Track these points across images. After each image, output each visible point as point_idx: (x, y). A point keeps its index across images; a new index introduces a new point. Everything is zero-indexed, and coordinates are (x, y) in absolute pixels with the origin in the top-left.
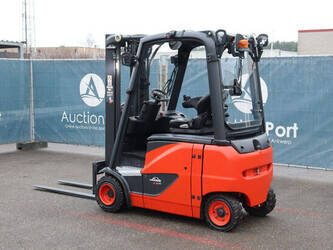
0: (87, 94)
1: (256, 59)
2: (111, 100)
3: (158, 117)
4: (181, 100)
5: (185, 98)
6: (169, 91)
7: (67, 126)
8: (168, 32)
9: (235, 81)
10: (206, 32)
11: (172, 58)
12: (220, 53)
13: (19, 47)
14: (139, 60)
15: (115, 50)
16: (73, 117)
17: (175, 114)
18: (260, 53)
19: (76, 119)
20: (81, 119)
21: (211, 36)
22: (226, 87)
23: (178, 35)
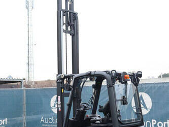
0: (54, 106)
1: (136, 85)
2: (60, 110)
3: (85, 118)
4: (98, 108)
5: (100, 107)
6: (92, 103)
7: (43, 125)
8: (86, 72)
9: (124, 97)
10: (106, 72)
11: (93, 85)
12: (114, 82)
13: (21, 82)
14: (73, 87)
15: (61, 82)
16: (46, 120)
17: (95, 116)
18: (138, 81)
19: (48, 121)
20: (51, 121)
21: (109, 73)
22: (118, 100)
23: (92, 73)
